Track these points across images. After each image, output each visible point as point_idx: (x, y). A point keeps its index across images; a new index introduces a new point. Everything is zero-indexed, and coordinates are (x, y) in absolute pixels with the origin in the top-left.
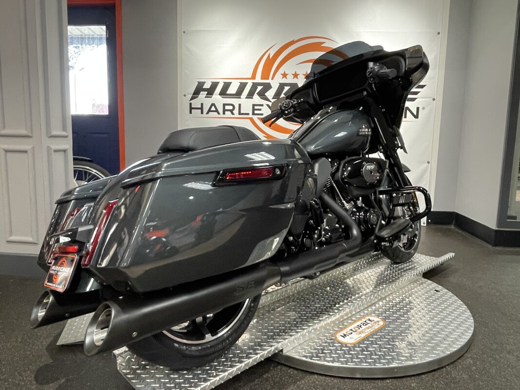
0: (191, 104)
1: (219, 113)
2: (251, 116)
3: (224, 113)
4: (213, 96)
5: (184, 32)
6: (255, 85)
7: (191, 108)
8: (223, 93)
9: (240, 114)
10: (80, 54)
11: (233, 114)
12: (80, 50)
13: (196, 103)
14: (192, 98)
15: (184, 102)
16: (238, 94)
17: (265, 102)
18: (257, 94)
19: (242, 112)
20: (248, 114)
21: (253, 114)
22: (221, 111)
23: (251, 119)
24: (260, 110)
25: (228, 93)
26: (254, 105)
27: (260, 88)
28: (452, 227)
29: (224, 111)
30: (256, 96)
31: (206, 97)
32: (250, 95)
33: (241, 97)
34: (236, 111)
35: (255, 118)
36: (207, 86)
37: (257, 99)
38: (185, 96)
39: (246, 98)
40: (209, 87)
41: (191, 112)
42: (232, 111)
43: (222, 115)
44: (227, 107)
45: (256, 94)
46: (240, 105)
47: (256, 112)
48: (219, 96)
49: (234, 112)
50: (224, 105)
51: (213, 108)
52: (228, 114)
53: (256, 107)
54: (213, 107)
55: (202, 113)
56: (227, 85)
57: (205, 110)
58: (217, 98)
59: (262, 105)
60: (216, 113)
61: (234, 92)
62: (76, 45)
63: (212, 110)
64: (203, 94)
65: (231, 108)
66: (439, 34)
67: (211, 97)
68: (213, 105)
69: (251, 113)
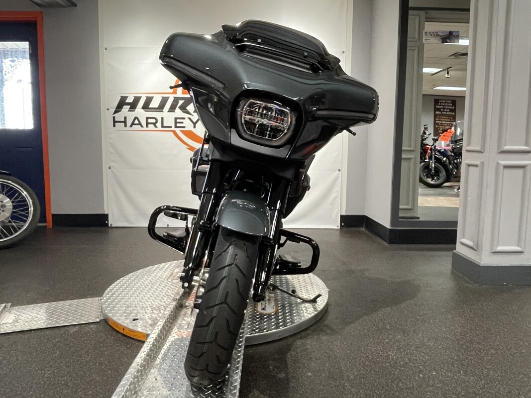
0: (114, 118)
1: (142, 126)
2: (174, 128)
3: (147, 126)
4: (136, 110)
5: (106, 49)
6: (176, 100)
7: (115, 122)
8: (146, 107)
9: (163, 126)
10: (16, 68)
11: (156, 127)
12: (16, 64)
13: (119, 117)
14: (116, 112)
15: (107, 116)
16: (161, 108)
17: (186, 116)
18: (179, 107)
19: (164, 125)
20: (171, 127)
21: (176, 127)
22: (144, 124)
23: (174, 132)
24: (182, 123)
25: (150, 106)
26: (176, 119)
27: (181, 102)
28: (363, 229)
29: (148, 124)
30: (178, 110)
31: (129, 111)
32: (172, 109)
33: (164, 110)
34: (159, 124)
35: (178, 130)
36: (130, 100)
37: (178, 113)
38: (108, 110)
39: (168, 111)
40: (132, 102)
41: (114, 126)
42: (155, 124)
43: (145, 128)
44: (150, 121)
45: (177, 108)
46: (162, 119)
47: (178, 125)
48: (142, 110)
49: (157, 125)
50: (147, 118)
51: (136, 122)
52: (151, 127)
53: (178, 121)
54: (136, 120)
55: (126, 126)
56: (149, 100)
57: (129, 123)
58: (139, 111)
59: (184, 118)
60: (140, 126)
61: (157, 106)
62: (12, 59)
63: (135, 123)
64: (126, 108)
65: (154, 121)
66: (344, 52)
67: (134, 111)
68: (136, 118)
69: (173, 126)
